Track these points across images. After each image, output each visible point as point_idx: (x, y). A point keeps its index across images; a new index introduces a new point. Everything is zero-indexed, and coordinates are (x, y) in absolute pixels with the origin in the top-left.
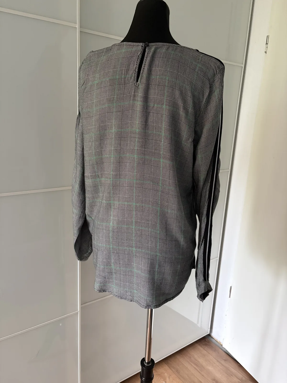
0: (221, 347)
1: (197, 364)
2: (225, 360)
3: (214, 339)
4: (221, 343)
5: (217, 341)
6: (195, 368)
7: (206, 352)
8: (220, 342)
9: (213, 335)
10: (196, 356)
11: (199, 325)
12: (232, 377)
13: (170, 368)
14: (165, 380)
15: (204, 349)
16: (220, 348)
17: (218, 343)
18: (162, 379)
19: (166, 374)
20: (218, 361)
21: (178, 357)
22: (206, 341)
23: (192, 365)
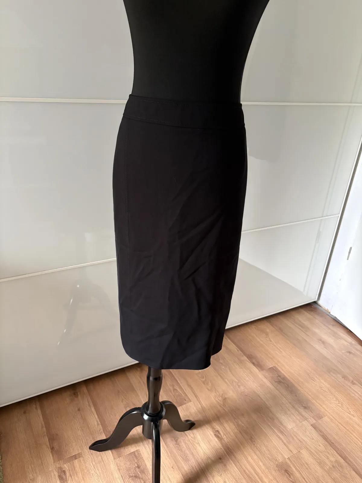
0: (329, 315)
1: (302, 326)
2: (333, 325)
3: (321, 306)
4: (330, 311)
6: (300, 329)
7: (311, 316)
8: (327, 309)
9: (320, 302)
10: (300, 319)
11: (305, 293)
12: (340, 339)
13: (272, 326)
14: (267, 334)
15: (309, 314)
17: (326, 311)
18: (264, 334)
19: (268, 330)
20: (324, 325)
21: (281, 318)
22: (312, 307)
23: (296, 326)
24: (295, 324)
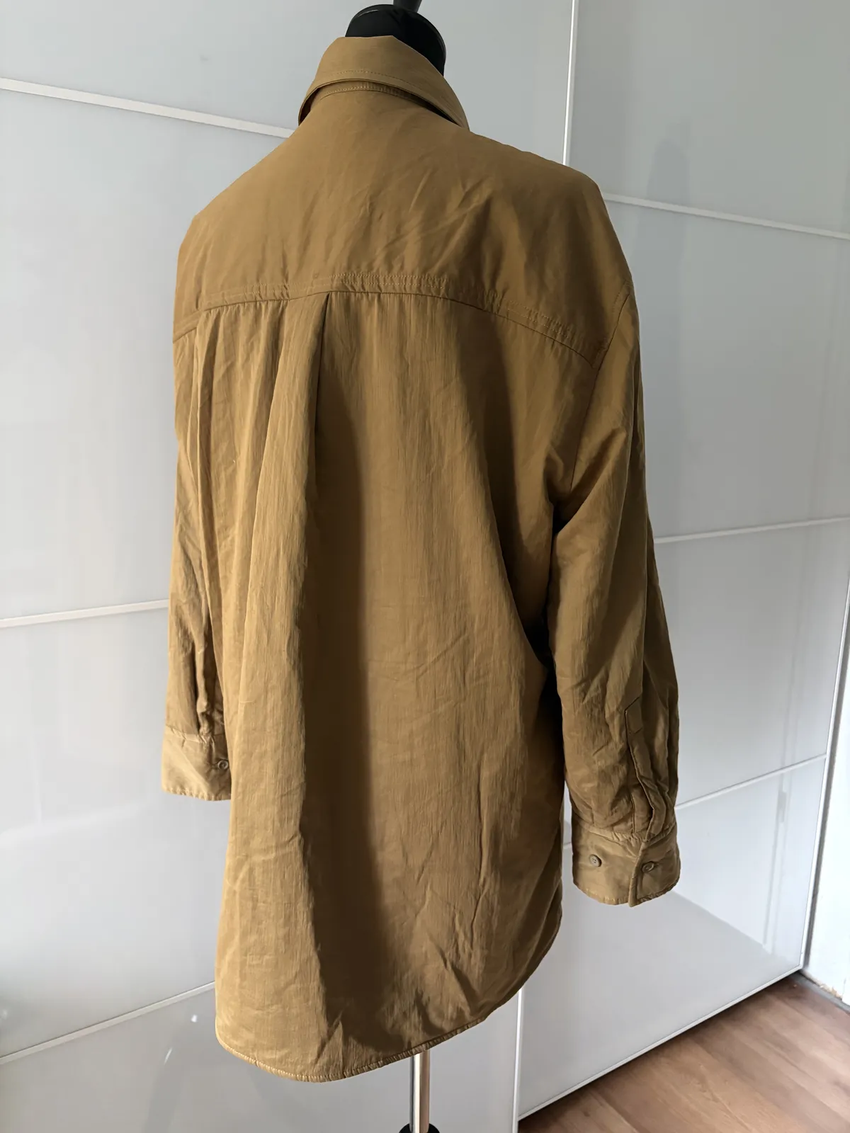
1: (783, 1046)
4: (839, 994)
5: (826, 988)
6: (780, 1055)
7: (797, 1013)
8: (833, 990)
9: (811, 972)
10: (775, 1026)
11: (768, 948)
14: (702, 1080)
15: (791, 1007)
16: (838, 1006)
17: (830, 993)
19: (702, 1068)
20: (837, 1037)
21: (727, 1026)
22: (794, 988)
23: (767, 1047)
24: (766, 1043)
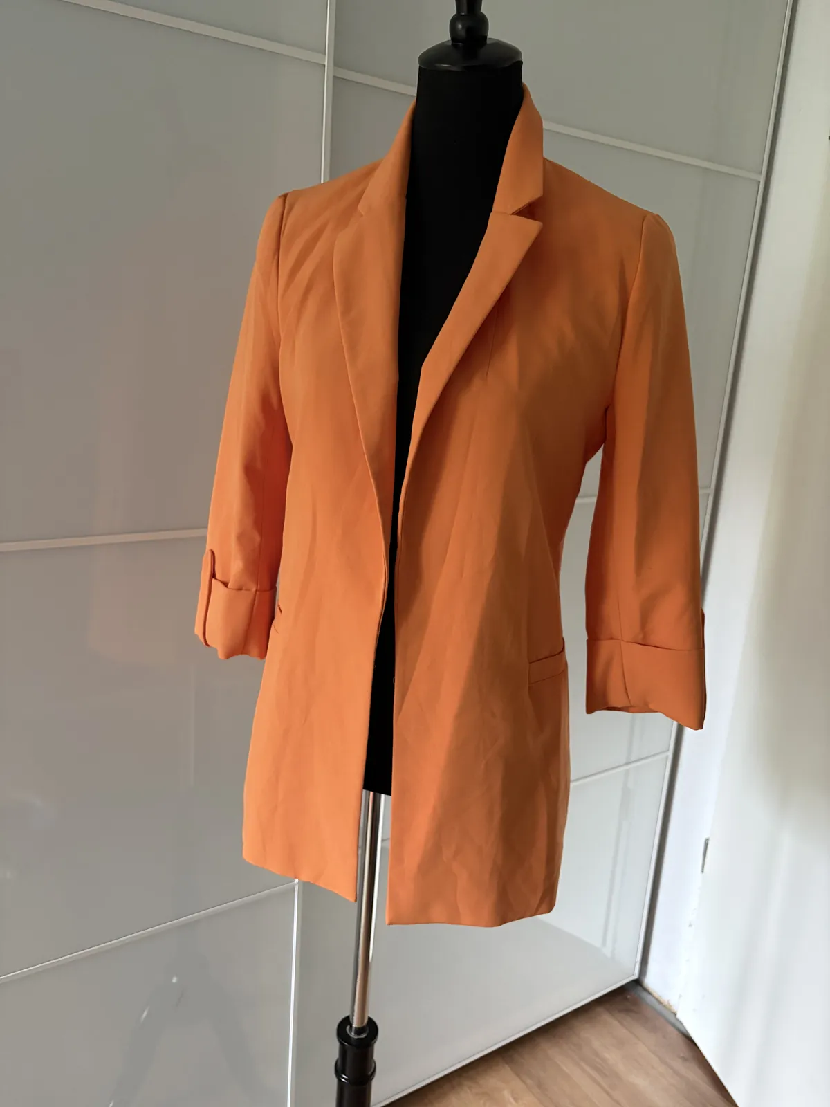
0: (673, 1020)
2: (685, 1059)
3: (650, 994)
4: (674, 1009)
5: (662, 1001)
7: (626, 1030)
8: (669, 1003)
9: (650, 981)
10: (596, 1044)
11: (607, 952)
13: (518, 1075)
15: (620, 1022)
16: (671, 1023)
17: (664, 1006)
19: (506, 1093)
20: (662, 1060)
21: (544, 1044)
22: (628, 1000)
23: (583, 1069)
24: (583, 1064)
